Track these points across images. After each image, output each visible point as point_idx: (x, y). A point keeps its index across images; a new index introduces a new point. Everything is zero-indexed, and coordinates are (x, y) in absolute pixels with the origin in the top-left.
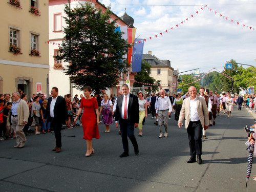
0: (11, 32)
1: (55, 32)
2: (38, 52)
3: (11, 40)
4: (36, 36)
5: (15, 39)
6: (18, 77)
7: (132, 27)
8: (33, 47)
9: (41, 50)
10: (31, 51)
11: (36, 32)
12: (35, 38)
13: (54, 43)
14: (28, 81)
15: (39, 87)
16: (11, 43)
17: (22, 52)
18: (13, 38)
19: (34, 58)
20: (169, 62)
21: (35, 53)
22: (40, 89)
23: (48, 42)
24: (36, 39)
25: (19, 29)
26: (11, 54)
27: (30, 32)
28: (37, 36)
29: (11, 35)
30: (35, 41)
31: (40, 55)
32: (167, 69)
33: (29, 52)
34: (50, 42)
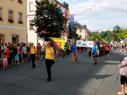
0: (9, 12)
1: (30, 11)
2: (22, 22)
3: (9, 16)
4: (21, 14)
5: (11, 15)
6: (13, 34)
7: (68, 9)
8: (19, 20)
9: (23, 21)
10: (19, 21)
11: (21, 12)
12: (20, 15)
13: (29, 17)
14: (17, 36)
15: (23, 39)
16: (9, 18)
17: (14, 22)
18: (10, 15)
19: (20, 25)
20: (86, 26)
21: (21, 22)
22: (23, 40)
23: (27, 17)
24: (21, 16)
25: (13, 11)
26: (9, 23)
27: (18, 12)
28: (22, 14)
29: (9, 14)
30: (20, 16)
31: (23, 23)
32: (85, 29)
33: (18, 22)
34: (28, 17)
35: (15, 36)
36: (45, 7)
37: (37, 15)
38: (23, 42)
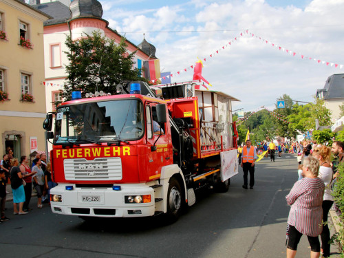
1: (53, 68)
2: (31, 97)
4: (28, 76)
5: (0, 80)
6: (6, 131)
7: (154, 57)
8: (24, 92)
9: (35, 94)
10: (22, 96)
11: (28, 70)
12: (26, 78)
13: (52, 84)
14: (19, 136)
15: (34, 144)
17: (9, 98)
19: (27, 105)
21: (27, 98)
22: (36, 146)
23: (44, 83)
24: (28, 80)
25: (5, 68)
27: (20, 70)
28: (30, 76)
30: (26, 82)
31: (34, 100)
33: (19, 97)
34: (46, 82)
35: (12, 138)
36: (94, 57)
37: (71, 77)
38: (35, 152)
